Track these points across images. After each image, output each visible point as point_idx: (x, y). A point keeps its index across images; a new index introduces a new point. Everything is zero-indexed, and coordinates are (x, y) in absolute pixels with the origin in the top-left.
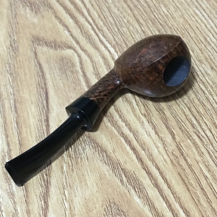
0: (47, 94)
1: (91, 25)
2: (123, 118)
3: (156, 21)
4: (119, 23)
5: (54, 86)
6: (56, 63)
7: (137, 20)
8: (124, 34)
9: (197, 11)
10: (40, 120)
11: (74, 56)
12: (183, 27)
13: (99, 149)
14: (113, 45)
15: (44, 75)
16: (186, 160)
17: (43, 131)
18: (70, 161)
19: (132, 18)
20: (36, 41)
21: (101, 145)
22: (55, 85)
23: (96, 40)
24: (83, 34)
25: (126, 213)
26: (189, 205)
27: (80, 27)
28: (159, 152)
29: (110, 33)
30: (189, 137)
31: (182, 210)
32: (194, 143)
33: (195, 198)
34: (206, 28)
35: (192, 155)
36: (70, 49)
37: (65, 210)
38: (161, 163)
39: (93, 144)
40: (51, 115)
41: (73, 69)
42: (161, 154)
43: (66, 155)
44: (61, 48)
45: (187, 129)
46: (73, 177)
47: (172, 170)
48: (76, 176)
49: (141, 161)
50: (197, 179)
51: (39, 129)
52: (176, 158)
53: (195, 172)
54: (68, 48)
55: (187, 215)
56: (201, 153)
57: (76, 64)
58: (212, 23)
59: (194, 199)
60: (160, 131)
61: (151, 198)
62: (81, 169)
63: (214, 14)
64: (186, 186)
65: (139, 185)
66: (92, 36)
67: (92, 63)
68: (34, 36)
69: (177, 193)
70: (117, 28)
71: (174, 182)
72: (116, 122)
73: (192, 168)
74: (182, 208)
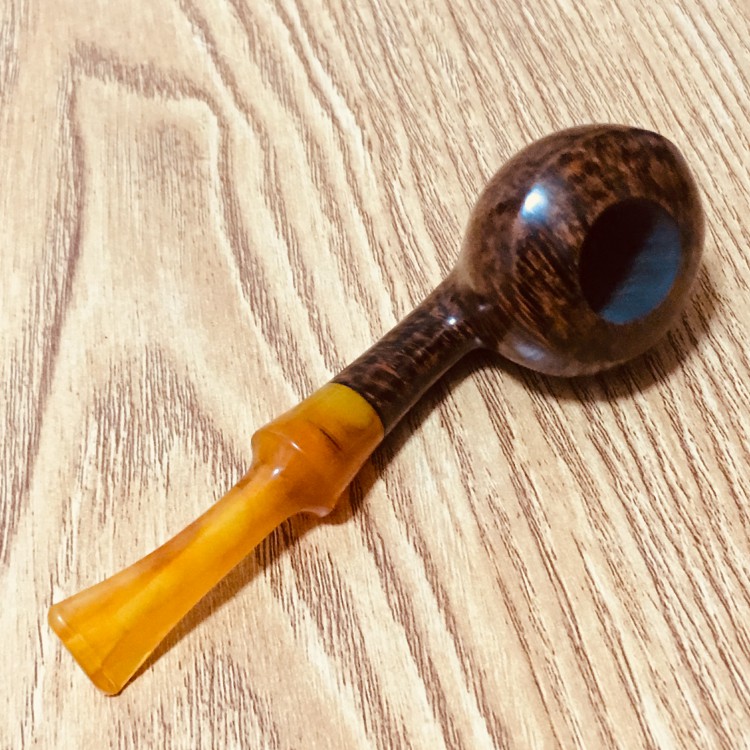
0: (77, 239)
1: (291, 26)
2: (334, 354)
3: (527, 35)
4: (392, 30)
5: (110, 217)
6: (136, 140)
7: (458, 28)
8: (400, 69)
9: (682, 19)
10: (29, 329)
11: (206, 122)
12: (619, 67)
13: (220, 453)
14: (352, 101)
15: (86, 174)
16: (536, 533)
17: (31, 365)
18: (100, 486)
19: (442, 19)
20: (84, 61)
21: (229, 441)
22: (114, 214)
23: (296, 79)
24: (254, 53)
25: (262, 705)
26: (513, 706)
27: (249, 31)
28: (441, 490)
29: (351, 59)
30: (567, 451)
31: (483, 721)
32: (579, 476)
33: (544, 682)
34: (702, 76)
35: (566, 518)
36: (198, 98)
37: (39, 661)
38: (439, 533)
39: (200, 434)
40: (72, 312)
41: (192, 165)
42: (448, 501)
43: (93, 462)
44: (165, 93)
45: (564, 421)
46: (97, 544)
47: (474, 566)
48: (111, 544)
49: (367, 516)
50: (566, 609)
51: (20, 358)
52: (499, 523)
53: (564, 583)
54: (191, 95)
55: (501, 745)
56: (602, 517)
57: (208, 148)
58: (730, 60)
59: (537, 684)
60: (461, 415)
61: (374, 660)
62: (133, 519)
63: (744, 32)
64: (519, 629)
65: (339, 607)
66: (285, 64)
67: (263, 152)
68: (83, 44)
69: (477, 655)
70: (381, 43)
71: (473, 610)
72: (303, 367)
73: (552, 566)
74: (485, 711)
